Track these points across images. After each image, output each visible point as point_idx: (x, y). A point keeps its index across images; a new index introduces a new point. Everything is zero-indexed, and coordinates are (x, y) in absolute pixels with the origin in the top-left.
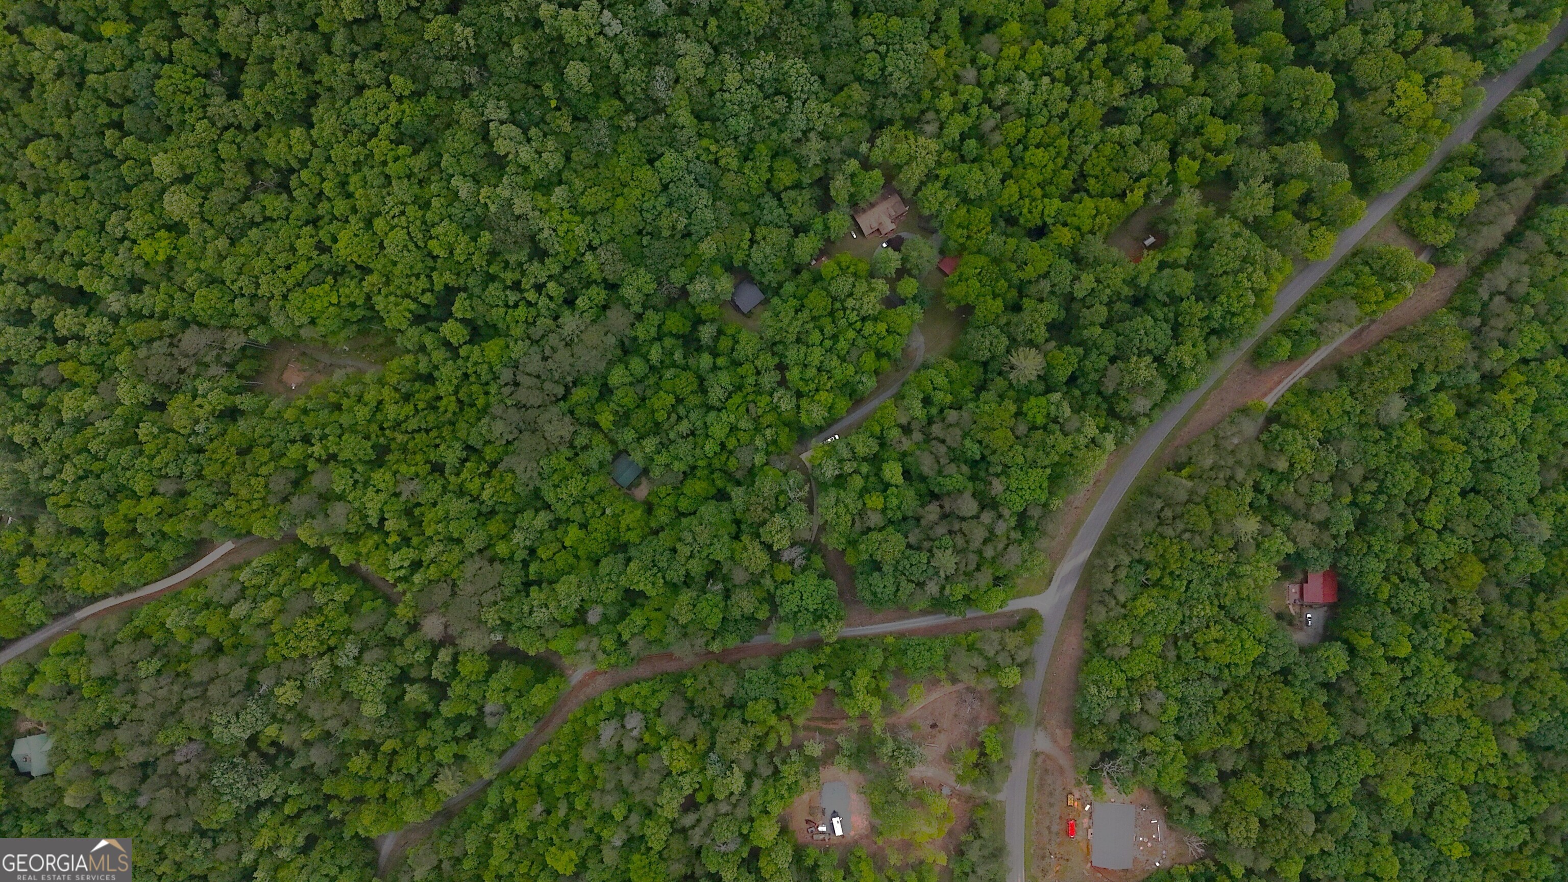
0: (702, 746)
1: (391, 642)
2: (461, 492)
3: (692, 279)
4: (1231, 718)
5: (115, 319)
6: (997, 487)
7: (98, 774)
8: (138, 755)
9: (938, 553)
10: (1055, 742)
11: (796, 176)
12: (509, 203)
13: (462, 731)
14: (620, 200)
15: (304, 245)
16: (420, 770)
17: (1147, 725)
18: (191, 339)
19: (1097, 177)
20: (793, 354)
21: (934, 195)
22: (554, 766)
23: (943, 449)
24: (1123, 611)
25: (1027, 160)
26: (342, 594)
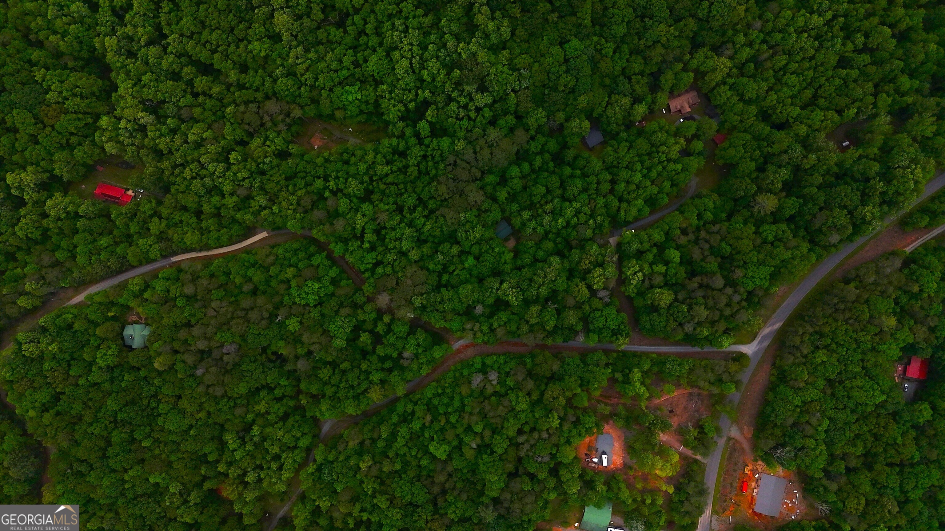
0: (535, 397)
1: (356, 306)
2: (410, 225)
3: (567, 120)
4: (857, 436)
5: (229, 86)
6: (739, 273)
7: (176, 352)
8: (202, 345)
9: (696, 308)
10: (743, 433)
11: (642, 68)
12: (474, 55)
13: (388, 365)
14: (537, 65)
15: (347, 61)
16: (359, 384)
17: (809, 431)
18: (271, 106)
19: (825, 98)
20: (624, 174)
21: (725, 93)
22: (439, 395)
23: (707, 246)
24: (804, 360)
25: (784, 81)
26: (334, 272)
